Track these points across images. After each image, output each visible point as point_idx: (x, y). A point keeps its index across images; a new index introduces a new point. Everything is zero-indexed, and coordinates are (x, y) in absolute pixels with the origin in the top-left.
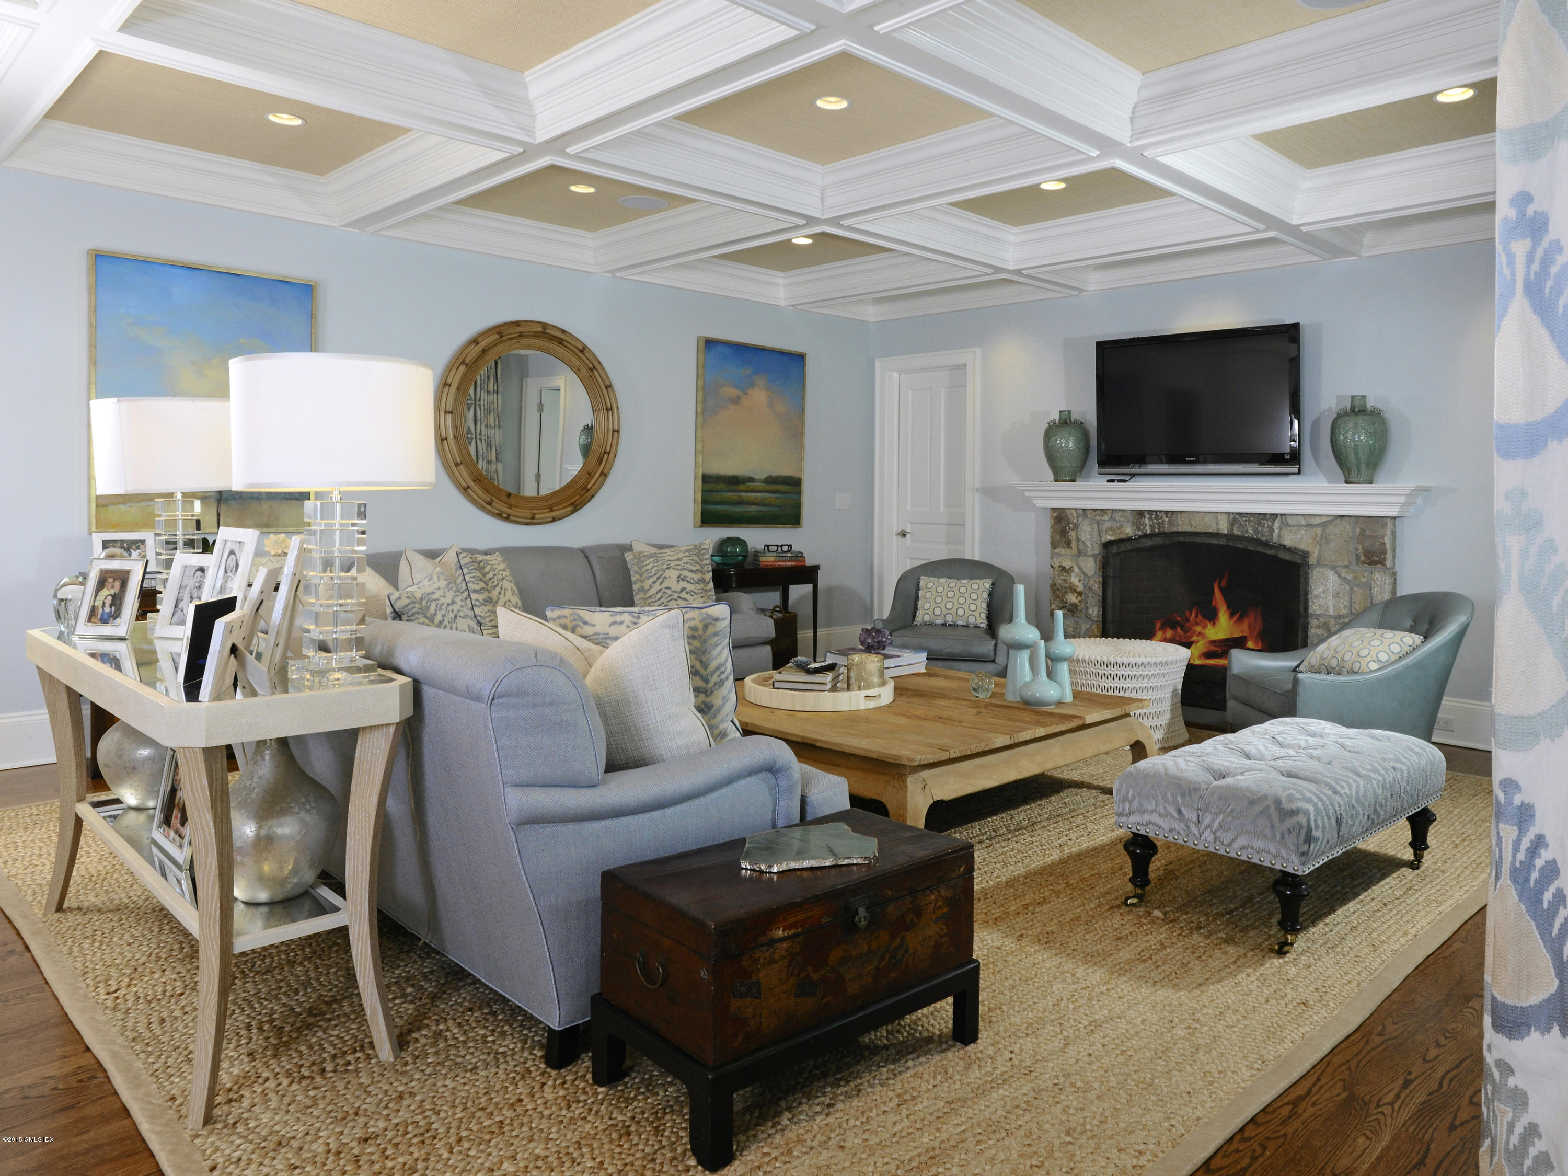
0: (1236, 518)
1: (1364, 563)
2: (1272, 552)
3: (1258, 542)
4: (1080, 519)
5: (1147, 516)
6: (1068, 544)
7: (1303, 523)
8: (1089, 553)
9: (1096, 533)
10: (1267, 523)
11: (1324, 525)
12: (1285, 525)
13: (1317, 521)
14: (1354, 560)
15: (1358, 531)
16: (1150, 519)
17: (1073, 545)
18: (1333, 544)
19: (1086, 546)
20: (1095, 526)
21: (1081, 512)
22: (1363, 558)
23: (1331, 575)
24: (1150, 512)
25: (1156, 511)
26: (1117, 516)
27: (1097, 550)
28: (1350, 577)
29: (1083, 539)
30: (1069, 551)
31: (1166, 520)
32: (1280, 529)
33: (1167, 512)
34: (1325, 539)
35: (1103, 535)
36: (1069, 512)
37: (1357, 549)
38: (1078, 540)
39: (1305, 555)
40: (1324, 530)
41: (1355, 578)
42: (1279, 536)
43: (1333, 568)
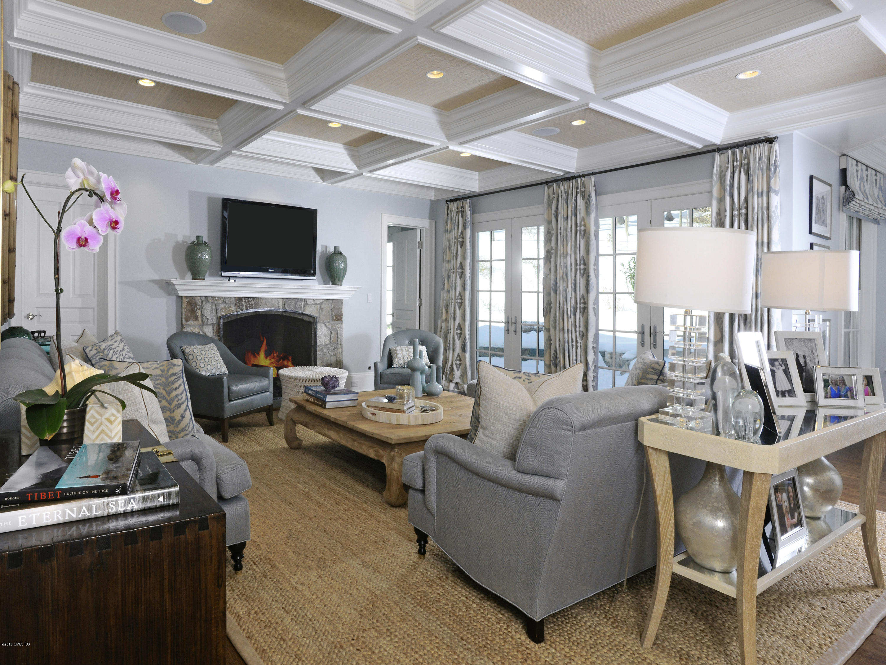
0: (286, 301)
1: (335, 320)
2: (301, 317)
3: (297, 313)
4: (204, 303)
5: (244, 300)
6: (196, 318)
7: (313, 303)
8: (209, 323)
9: (214, 311)
10: (299, 303)
11: (321, 304)
12: (306, 304)
13: (318, 302)
14: (331, 319)
15: (333, 306)
16: (245, 302)
17: (200, 319)
18: (324, 312)
19: (207, 319)
20: (214, 307)
21: (204, 299)
22: (335, 318)
23: (323, 325)
24: (245, 298)
25: (248, 298)
26: (227, 301)
27: (214, 321)
28: (330, 327)
29: (206, 314)
30: (196, 323)
31: (253, 302)
32: (304, 306)
33: (254, 298)
34: (321, 310)
35: (219, 312)
36: (196, 299)
37: (332, 314)
38: (202, 315)
39: (314, 318)
40: (321, 306)
41: (332, 327)
42: (304, 309)
43: (324, 323)
